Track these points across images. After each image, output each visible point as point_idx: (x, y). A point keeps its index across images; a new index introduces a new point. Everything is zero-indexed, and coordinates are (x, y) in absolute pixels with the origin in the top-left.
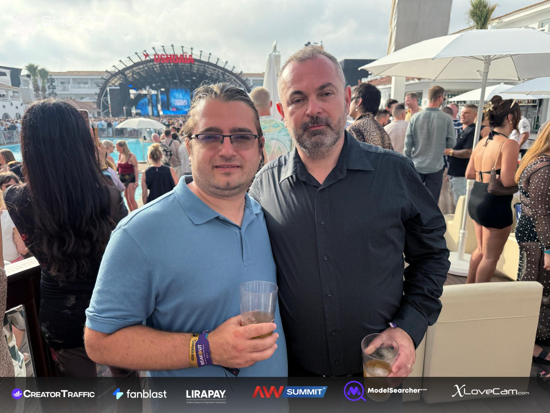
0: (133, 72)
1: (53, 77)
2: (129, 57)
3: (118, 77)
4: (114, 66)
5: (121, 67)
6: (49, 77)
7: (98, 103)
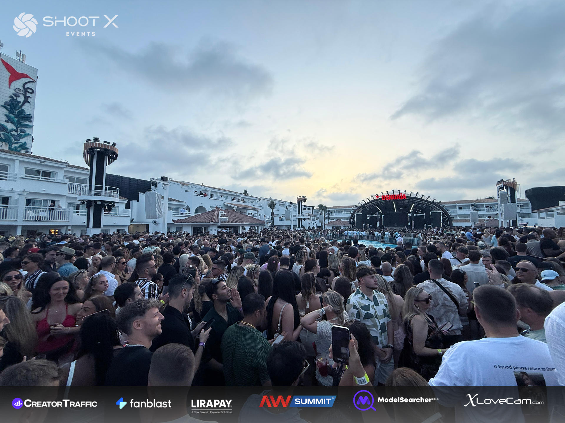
0: (369, 205)
1: (329, 209)
2: (368, 198)
3: (361, 208)
4: (360, 203)
5: (363, 203)
6: (327, 210)
7: (350, 222)
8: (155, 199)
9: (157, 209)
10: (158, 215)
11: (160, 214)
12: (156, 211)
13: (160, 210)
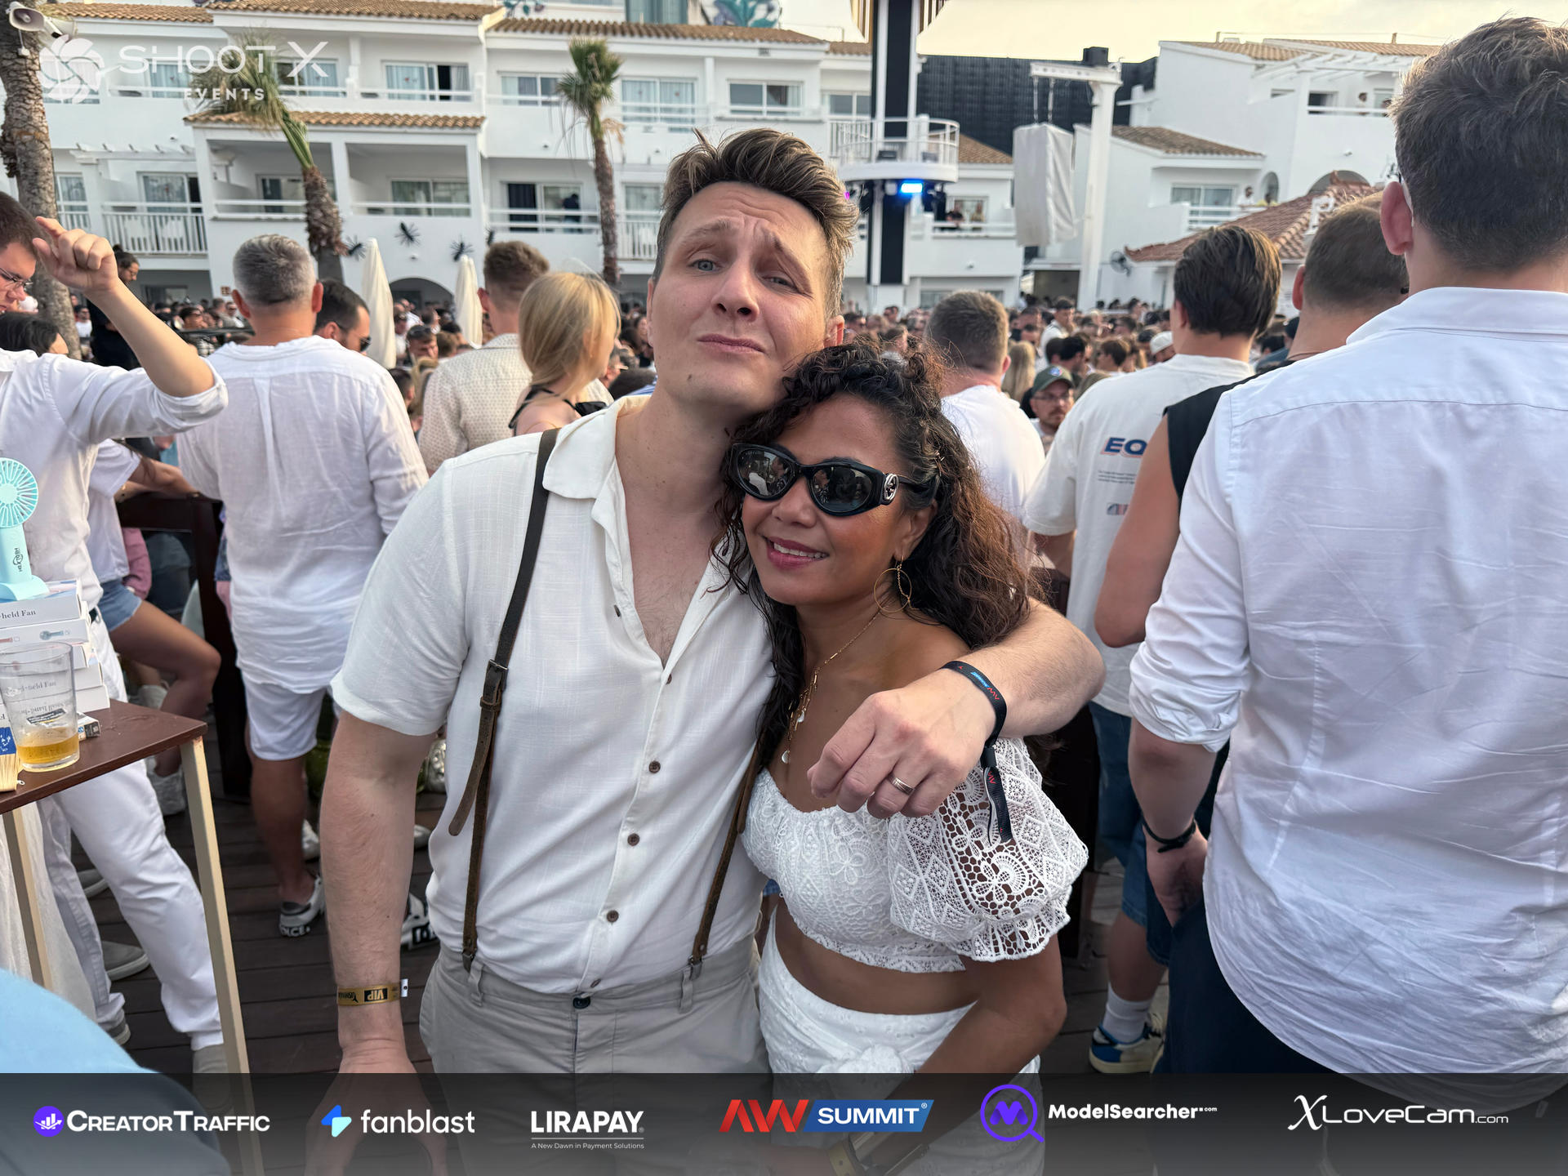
8: (1046, 155)
9: (1050, 202)
10: (1054, 228)
11: (1062, 222)
12: (1047, 213)
13: (1064, 210)
